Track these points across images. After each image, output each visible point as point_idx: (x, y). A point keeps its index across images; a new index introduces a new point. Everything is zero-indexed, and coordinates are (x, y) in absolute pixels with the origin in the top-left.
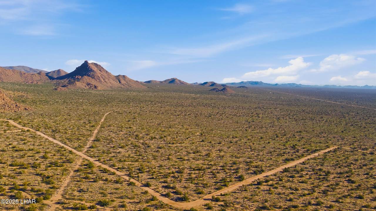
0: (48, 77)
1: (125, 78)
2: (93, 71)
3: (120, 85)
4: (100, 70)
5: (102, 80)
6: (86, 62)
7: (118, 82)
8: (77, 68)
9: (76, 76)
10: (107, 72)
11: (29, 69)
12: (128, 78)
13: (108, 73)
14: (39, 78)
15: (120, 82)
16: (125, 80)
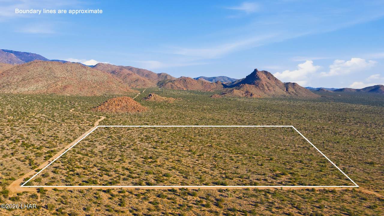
0: (222, 86)
1: (295, 85)
2: (260, 79)
3: (285, 93)
4: (269, 78)
5: (266, 88)
6: (256, 71)
7: (285, 90)
8: (247, 77)
9: (241, 85)
10: (276, 80)
11: (227, 79)
12: (298, 85)
13: (278, 80)
14: (216, 86)
15: (287, 90)
16: (294, 88)
